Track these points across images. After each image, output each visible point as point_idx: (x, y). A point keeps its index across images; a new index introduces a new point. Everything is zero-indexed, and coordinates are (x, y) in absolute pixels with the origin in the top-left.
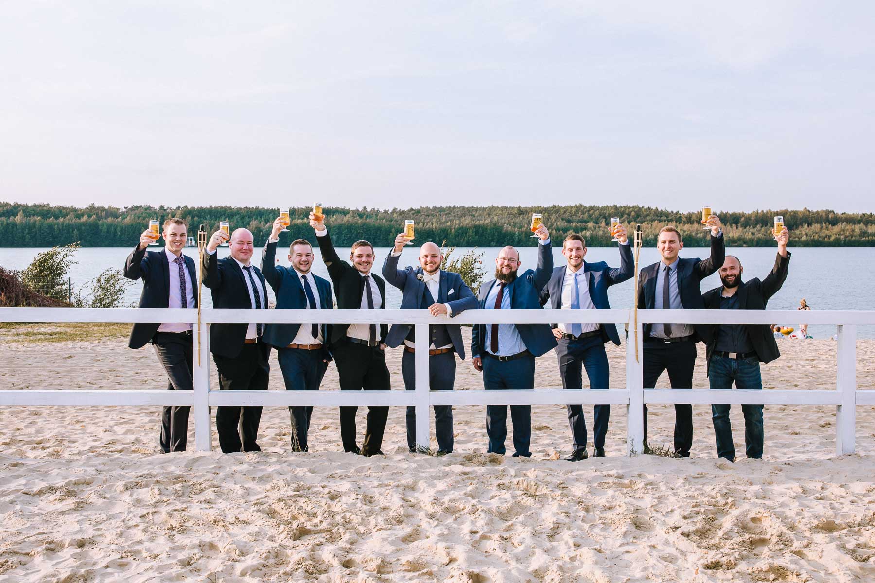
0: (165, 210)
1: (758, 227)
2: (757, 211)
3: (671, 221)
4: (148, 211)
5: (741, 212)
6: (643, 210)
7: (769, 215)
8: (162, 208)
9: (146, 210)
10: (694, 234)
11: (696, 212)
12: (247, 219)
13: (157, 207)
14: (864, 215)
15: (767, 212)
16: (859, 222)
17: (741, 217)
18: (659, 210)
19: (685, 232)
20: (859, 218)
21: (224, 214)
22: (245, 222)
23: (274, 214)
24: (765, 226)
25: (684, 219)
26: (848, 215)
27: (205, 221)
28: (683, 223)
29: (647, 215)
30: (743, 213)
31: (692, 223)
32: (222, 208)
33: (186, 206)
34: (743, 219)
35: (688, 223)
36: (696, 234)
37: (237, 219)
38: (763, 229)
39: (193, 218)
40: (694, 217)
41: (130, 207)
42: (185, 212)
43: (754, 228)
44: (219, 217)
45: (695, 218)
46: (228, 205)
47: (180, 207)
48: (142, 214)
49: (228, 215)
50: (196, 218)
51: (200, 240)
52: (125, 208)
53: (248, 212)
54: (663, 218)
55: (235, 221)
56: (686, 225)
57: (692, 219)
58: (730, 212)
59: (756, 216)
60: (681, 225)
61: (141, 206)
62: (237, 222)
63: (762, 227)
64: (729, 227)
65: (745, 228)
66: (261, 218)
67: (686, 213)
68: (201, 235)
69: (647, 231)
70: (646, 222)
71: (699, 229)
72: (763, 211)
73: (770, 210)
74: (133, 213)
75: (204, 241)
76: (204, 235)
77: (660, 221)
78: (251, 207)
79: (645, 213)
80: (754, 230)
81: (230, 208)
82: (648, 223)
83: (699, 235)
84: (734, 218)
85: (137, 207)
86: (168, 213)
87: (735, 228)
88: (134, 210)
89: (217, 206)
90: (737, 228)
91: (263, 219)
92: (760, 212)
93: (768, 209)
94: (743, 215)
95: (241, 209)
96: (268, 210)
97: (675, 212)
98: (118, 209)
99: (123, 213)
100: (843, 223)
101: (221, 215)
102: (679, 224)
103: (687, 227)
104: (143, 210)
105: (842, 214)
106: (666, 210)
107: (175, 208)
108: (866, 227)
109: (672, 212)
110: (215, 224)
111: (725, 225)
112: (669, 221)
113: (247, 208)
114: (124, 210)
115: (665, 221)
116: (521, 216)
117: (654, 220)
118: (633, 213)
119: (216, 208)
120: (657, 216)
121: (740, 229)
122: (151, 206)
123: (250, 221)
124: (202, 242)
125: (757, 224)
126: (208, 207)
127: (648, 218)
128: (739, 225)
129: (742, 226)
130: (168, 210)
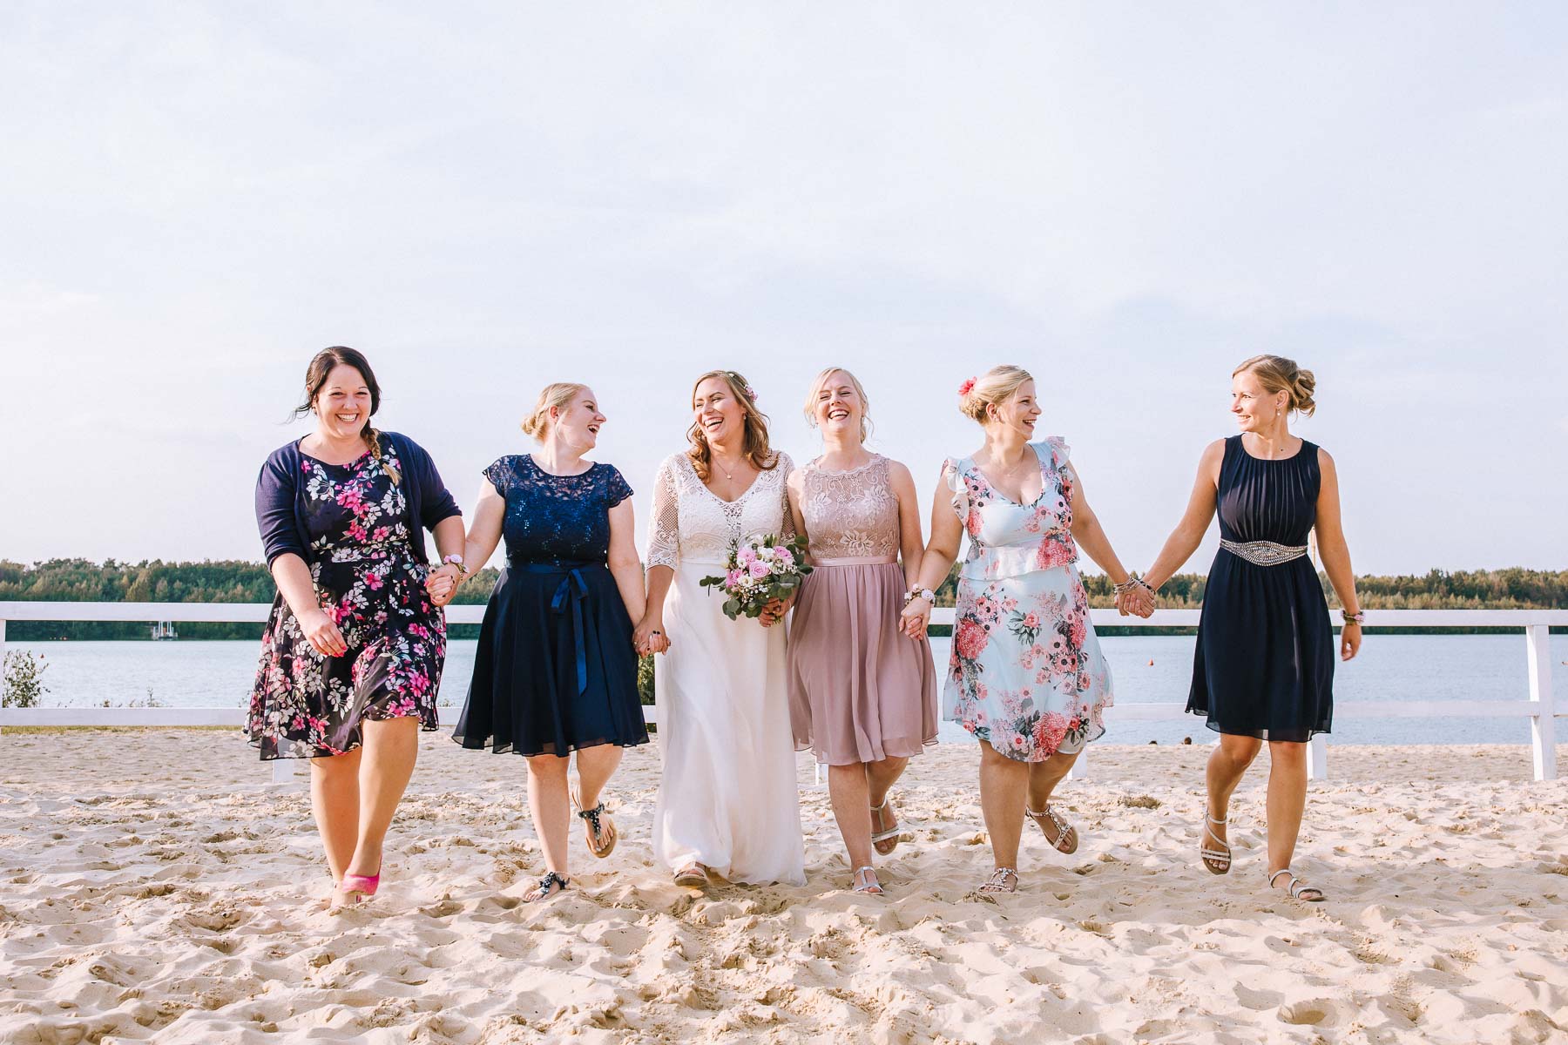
0: (116, 568)
4: (81, 570)
5: (1191, 573)
8: (110, 563)
9: (78, 567)
13: (100, 563)
14: (1401, 578)
16: (1393, 591)
17: (1192, 583)
20: (1393, 583)
21: (234, 576)
25: (1093, 586)
26: (1374, 578)
27: (195, 589)
30: (1195, 574)
32: (230, 564)
33: (159, 560)
34: (1195, 585)
39: (171, 582)
41: (45, 561)
42: (155, 570)
44: (223, 582)
46: (243, 560)
47: (145, 563)
48: (70, 575)
49: (242, 577)
50: (178, 584)
52: (35, 564)
55: (256, 588)
56: (1096, 597)
57: (1107, 586)
61: (69, 560)
74: (51, 572)
85: (59, 563)
86: (122, 574)
87: (1182, 601)
88: (54, 568)
89: (222, 560)
90: (1185, 601)
98: (20, 567)
99: (31, 573)
100: (1366, 592)
101: (230, 579)
104: (71, 568)
105: (1365, 577)
107: (136, 565)
108: (1405, 599)
110: (216, 594)
111: (1165, 597)
114: (33, 568)
119: (220, 564)
128: (1189, 596)
129: (1193, 599)
130: (123, 569)
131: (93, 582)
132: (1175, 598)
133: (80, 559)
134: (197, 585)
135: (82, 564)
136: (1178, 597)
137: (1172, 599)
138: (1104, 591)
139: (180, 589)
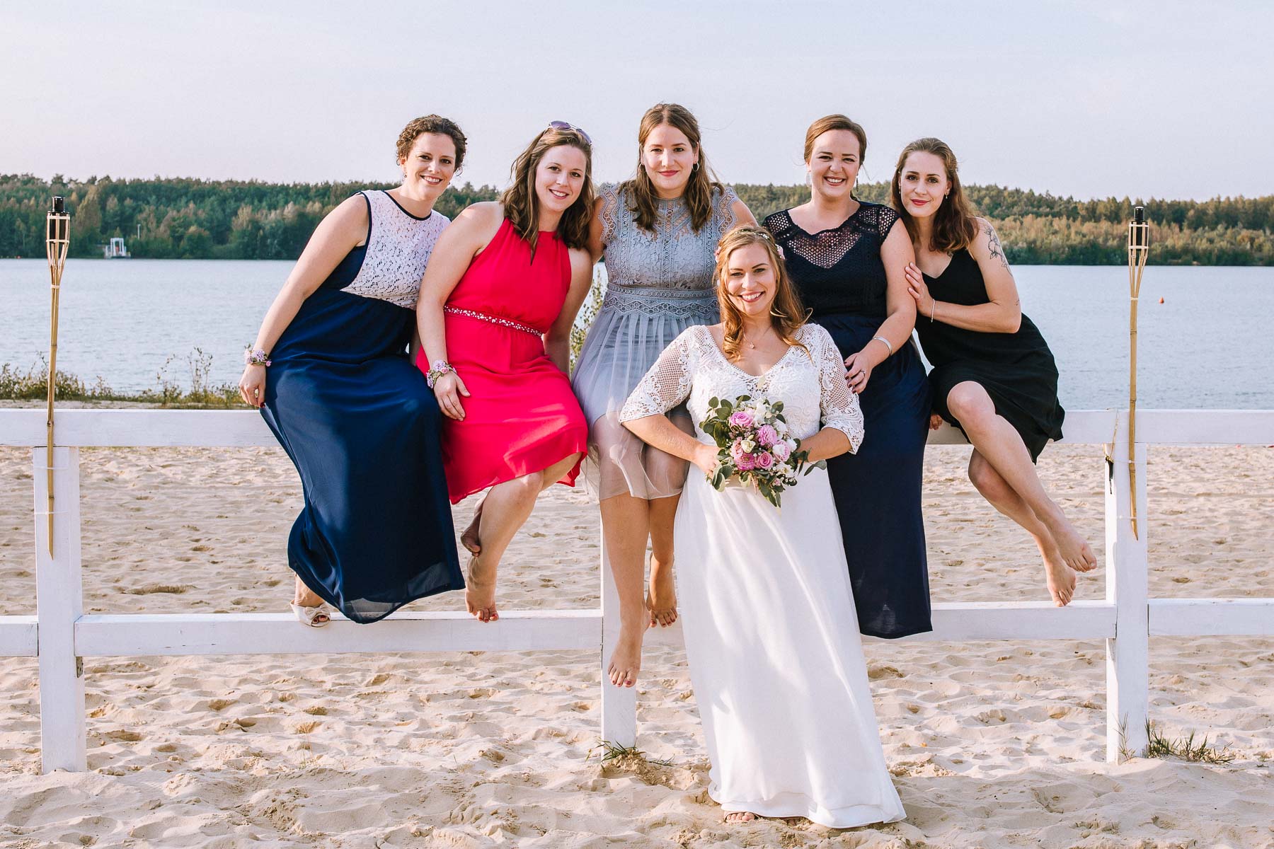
0: (64, 185)
1: (1220, 228)
2: (1219, 198)
3: (1058, 215)
4: (29, 186)
5: (1188, 199)
6: (1006, 194)
7: (1240, 206)
8: (58, 180)
9: (25, 183)
10: (1101, 240)
11: (1105, 200)
12: (232, 204)
13: (48, 179)
15: (1236, 201)
17: (1189, 210)
18: (1037, 194)
19: (1084, 236)
21: (186, 194)
22: (228, 211)
23: (287, 194)
24: (1233, 227)
25: (1083, 212)
27: (147, 207)
28: (1080, 219)
29: (1014, 204)
30: (1192, 201)
31: (1097, 220)
32: (179, 181)
33: (108, 177)
34: (1191, 213)
35: (1090, 220)
36: (1106, 240)
37: (212, 205)
38: (1229, 232)
39: (121, 200)
40: (1101, 209)
42: (105, 187)
43: (1213, 229)
44: (175, 200)
45: (1104, 211)
47: (93, 180)
48: (18, 190)
49: (194, 195)
50: (128, 202)
51: (53, 236)
53: (233, 190)
54: (1044, 209)
55: (208, 208)
57: (1098, 212)
58: (1168, 200)
59: (1217, 208)
60: (1078, 222)
61: (16, 176)
62: (213, 210)
63: (1227, 228)
64: (1165, 229)
65: (1196, 229)
66: (260, 201)
67: (1086, 200)
68: (53, 222)
69: (1014, 233)
70: (1012, 218)
71: (1110, 230)
72: (1228, 198)
73: (1241, 196)
75: (62, 237)
76: (62, 222)
77: (1038, 215)
78: (240, 181)
79: (1010, 200)
80: (1213, 234)
81: (198, 182)
82: (1015, 220)
83: (1110, 243)
84: (1175, 212)
85: (6, 178)
86: (71, 191)
87: (1177, 229)
90: (1181, 230)
91: (264, 204)
92: (1223, 199)
93: (1238, 195)
94: (1192, 205)
95: (219, 183)
96: (274, 187)
97: (1065, 198)
101: (181, 196)
102: (1074, 221)
103: (1088, 227)
104: (19, 184)
106: (1048, 195)
107: (84, 181)
109: (1060, 198)
110: (167, 213)
111: (1159, 224)
112: (1054, 216)
113: (231, 182)
115: (1046, 215)
116: (774, 203)
117: (1027, 213)
118: (987, 200)
119: (169, 181)
120: (1032, 205)
121: (1186, 231)
122: (36, 176)
123: (238, 208)
124: (57, 241)
125: (1217, 224)
126: (153, 179)
127: (1016, 209)
128: (1185, 224)
129: (1189, 227)
130: (71, 186)
131: (42, 199)
132: (1170, 226)
133: (27, 175)
134: (148, 203)
135: (29, 180)
136: (1173, 225)
137: (1167, 227)
138: (1094, 217)
139: (130, 207)
